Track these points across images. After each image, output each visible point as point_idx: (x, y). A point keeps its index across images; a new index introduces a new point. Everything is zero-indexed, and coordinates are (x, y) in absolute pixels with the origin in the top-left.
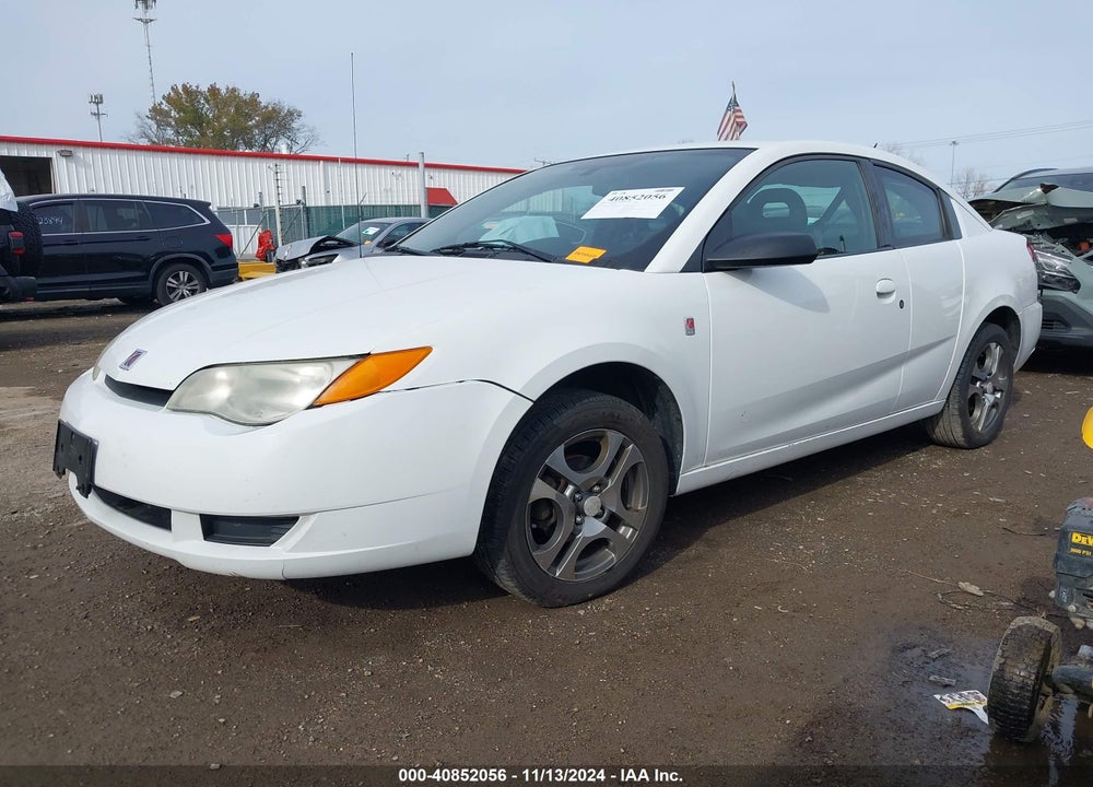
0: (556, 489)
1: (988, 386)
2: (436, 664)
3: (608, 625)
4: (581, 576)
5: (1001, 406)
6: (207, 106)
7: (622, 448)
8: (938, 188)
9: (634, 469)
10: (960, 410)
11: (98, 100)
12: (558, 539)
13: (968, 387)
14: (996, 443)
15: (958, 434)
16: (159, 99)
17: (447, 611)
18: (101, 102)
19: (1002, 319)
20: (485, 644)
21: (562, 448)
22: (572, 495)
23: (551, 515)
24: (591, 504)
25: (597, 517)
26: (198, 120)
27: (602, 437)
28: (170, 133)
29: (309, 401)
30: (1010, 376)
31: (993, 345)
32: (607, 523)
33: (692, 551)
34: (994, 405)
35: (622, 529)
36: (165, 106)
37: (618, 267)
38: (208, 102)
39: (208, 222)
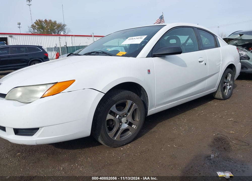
0: (114, 116)
1: (228, 84)
2: (81, 165)
3: (129, 152)
4: (122, 139)
5: (231, 89)
6: (44, 24)
7: (132, 105)
8: (214, 35)
9: (136, 110)
10: (221, 90)
11: (19, 24)
12: (115, 130)
13: (223, 85)
14: (230, 98)
15: (221, 96)
16: (33, 23)
17: (86, 149)
18: (20, 24)
19: (231, 67)
20: (95, 159)
21: (115, 105)
22: (119, 118)
23: (113, 123)
24: (124, 120)
25: (126, 123)
26: (42, 28)
27: (126, 102)
28: (36, 31)
29: (41, 96)
30: (234, 81)
31: (229, 74)
32: (128, 125)
33: (153, 130)
34: (230, 89)
35: (133, 126)
36: (35, 25)
37: (129, 57)
38: (44, 23)
39: (42, 51)
